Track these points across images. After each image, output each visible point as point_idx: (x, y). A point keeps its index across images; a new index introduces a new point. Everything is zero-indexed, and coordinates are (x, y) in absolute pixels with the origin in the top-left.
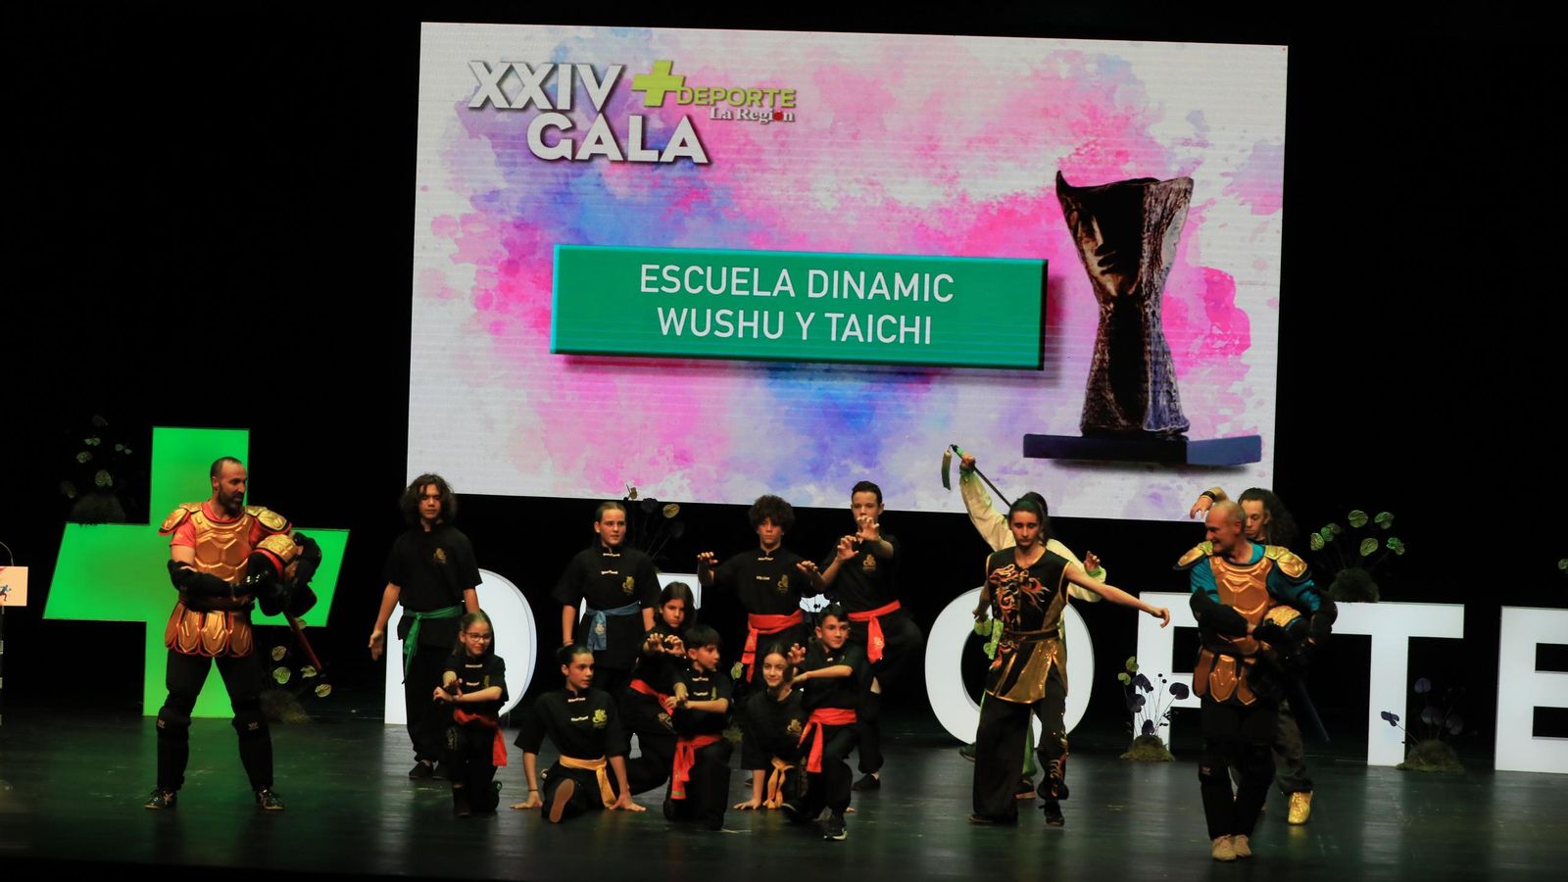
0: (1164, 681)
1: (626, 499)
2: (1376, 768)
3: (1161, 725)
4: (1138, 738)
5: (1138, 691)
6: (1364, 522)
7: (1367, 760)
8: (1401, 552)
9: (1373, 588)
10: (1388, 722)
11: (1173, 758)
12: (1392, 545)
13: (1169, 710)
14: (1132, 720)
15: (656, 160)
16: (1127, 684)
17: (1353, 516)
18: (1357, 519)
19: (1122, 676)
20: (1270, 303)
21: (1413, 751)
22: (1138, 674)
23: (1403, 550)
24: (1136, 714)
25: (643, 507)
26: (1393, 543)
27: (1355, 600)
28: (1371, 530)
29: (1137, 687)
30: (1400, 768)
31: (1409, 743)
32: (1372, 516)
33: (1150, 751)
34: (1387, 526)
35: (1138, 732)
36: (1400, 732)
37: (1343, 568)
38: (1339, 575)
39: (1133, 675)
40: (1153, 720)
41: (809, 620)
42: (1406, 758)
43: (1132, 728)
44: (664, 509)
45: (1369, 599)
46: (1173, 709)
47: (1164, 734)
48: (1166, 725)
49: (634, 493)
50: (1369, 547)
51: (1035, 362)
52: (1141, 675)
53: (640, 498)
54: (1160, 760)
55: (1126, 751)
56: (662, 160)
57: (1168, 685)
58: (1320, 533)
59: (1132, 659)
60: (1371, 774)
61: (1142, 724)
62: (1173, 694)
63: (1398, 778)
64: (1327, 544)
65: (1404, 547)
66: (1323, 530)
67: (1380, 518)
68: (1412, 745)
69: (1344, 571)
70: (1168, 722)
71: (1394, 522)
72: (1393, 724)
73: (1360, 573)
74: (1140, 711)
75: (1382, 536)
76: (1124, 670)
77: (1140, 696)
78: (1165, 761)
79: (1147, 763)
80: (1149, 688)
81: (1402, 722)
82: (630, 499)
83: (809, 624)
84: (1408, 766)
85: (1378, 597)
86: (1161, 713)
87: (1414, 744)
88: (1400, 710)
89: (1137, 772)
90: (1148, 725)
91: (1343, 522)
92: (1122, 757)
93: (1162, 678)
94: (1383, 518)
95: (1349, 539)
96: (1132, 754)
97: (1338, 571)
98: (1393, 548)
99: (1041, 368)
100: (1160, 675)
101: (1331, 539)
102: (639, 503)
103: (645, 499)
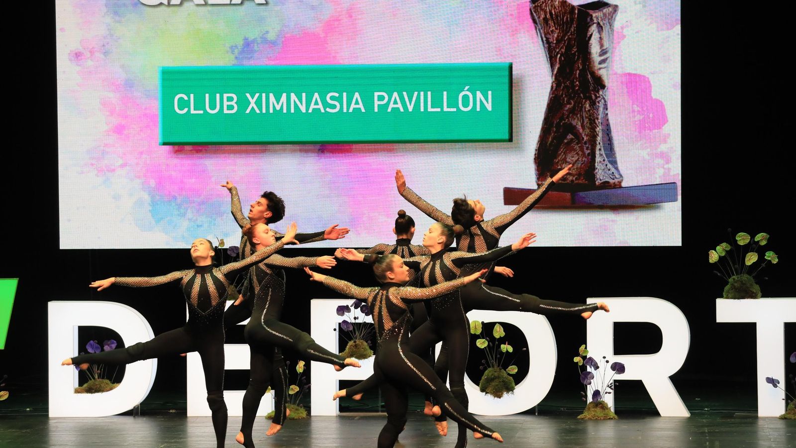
0: (607, 362)
2: (765, 418)
3: (606, 393)
4: (590, 403)
5: (589, 369)
6: (747, 241)
7: (757, 413)
8: (775, 261)
9: (756, 288)
10: (771, 385)
11: (616, 417)
12: (769, 257)
13: (612, 381)
14: (585, 391)
15: (229, 3)
16: (581, 364)
17: (739, 237)
18: (743, 239)
19: (576, 359)
20: (674, 86)
21: (791, 405)
22: (588, 357)
23: (777, 260)
24: (588, 386)
25: (229, 252)
26: (771, 256)
27: (743, 298)
28: (752, 247)
29: (588, 367)
30: (783, 418)
31: (788, 399)
32: (753, 237)
33: (599, 412)
34: (763, 243)
35: (590, 399)
36: (780, 392)
37: (733, 275)
38: (731, 280)
39: (584, 358)
40: (600, 390)
41: (351, 328)
42: (786, 410)
43: (586, 396)
45: (753, 296)
46: (615, 381)
47: (609, 399)
48: (610, 393)
49: (222, 243)
50: (751, 259)
51: (507, 137)
52: (590, 359)
53: (226, 246)
54: (607, 418)
55: (582, 413)
56: (232, 3)
57: (610, 364)
58: (716, 251)
59: (583, 347)
60: (760, 423)
61: (592, 393)
62: (614, 370)
63: (781, 425)
64: (720, 257)
65: (778, 258)
66: (718, 248)
67: (758, 237)
68: (789, 401)
69: (734, 277)
70: (612, 391)
71: (769, 240)
72: (775, 386)
73: (745, 277)
74: (590, 383)
75: (761, 251)
76: (578, 355)
77: (590, 373)
78: (610, 419)
79: (597, 420)
80: (597, 367)
81: (782, 385)
82: (220, 247)
83: (351, 331)
84: (788, 416)
85: (760, 294)
86: (606, 385)
87: (792, 400)
88: (780, 375)
89: (591, 428)
90: (597, 394)
91: (733, 242)
92: (579, 417)
93: (606, 360)
94: (761, 238)
95: (737, 253)
96: (586, 415)
97: (730, 277)
98: (769, 259)
99: (511, 140)
100: (604, 357)
101: (723, 254)
102: (226, 250)
103: (230, 247)
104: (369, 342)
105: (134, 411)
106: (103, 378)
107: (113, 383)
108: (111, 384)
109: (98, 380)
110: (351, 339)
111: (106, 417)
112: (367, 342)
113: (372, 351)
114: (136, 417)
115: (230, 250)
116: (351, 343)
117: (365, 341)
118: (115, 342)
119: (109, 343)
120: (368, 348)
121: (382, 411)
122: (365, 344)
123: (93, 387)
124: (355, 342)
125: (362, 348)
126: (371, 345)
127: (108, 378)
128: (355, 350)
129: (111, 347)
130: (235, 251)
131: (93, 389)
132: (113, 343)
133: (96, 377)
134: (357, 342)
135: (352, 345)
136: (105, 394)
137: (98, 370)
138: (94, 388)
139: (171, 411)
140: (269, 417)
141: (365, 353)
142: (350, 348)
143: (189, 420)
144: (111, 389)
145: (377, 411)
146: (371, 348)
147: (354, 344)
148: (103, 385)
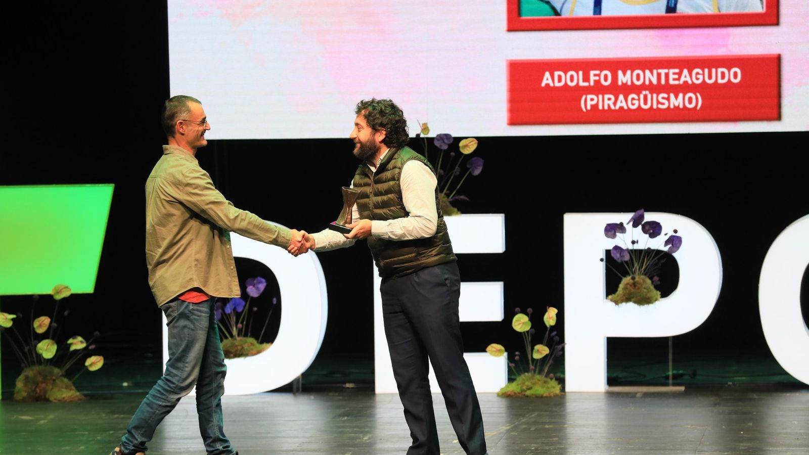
1: (418, 135)
25: (437, 143)
41: (627, 258)
44: (462, 144)
49: (425, 128)
53: (432, 134)
82: (422, 136)
83: (627, 262)
102: (431, 140)
103: (438, 135)
104: (656, 278)
105: (295, 387)
106: (246, 335)
107: (262, 343)
108: (258, 345)
109: (238, 339)
110: (626, 274)
111: (251, 395)
112: (651, 278)
113: (659, 293)
114: (297, 394)
115: (438, 140)
116: (626, 280)
117: (648, 277)
118: (263, 280)
119: (255, 281)
120: (652, 287)
121: (674, 385)
122: (649, 281)
123: (231, 350)
124: (633, 278)
125: (645, 288)
126: (659, 283)
127: (253, 336)
128: (633, 290)
129: (258, 289)
130: (446, 141)
131: (231, 353)
132: (260, 282)
133: (235, 332)
134: (637, 279)
135: (628, 284)
136: (249, 359)
137: (237, 323)
138: (233, 350)
139: (348, 385)
140: (503, 394)
141: (649, 295)
142: (625, 288)
143: (378, 399)
144: (259, 352)
145: (666, 385)
146: (657, 288)
147: (632, 281)
148: (246, 347)
